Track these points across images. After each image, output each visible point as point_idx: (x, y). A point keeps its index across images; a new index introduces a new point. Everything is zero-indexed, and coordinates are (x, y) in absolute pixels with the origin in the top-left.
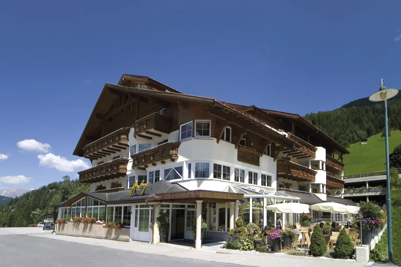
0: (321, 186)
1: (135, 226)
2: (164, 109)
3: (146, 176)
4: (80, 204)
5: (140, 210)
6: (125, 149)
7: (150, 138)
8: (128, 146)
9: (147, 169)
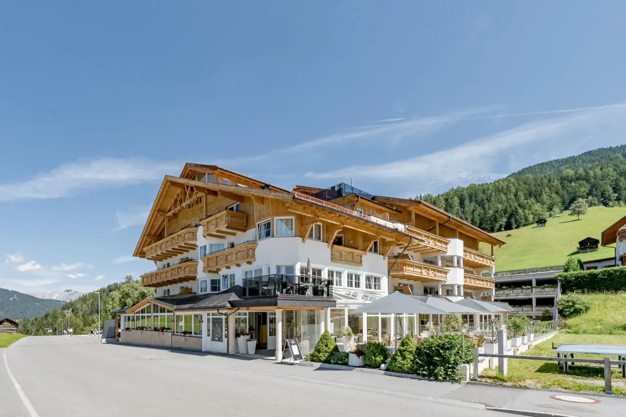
0: (456, 286)
1: (208, 336)
2: (238, 203)
3: (219, 280)
4: (145, 310)
5: (213, 319)
6: (194, 249)
7: (224, 237)
8: (197, 246)
9: (219, 272)
